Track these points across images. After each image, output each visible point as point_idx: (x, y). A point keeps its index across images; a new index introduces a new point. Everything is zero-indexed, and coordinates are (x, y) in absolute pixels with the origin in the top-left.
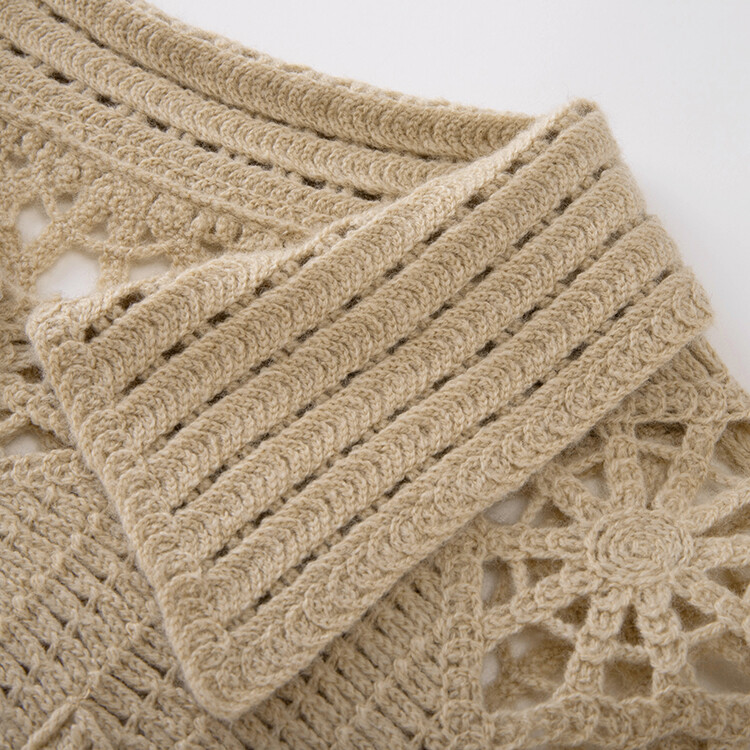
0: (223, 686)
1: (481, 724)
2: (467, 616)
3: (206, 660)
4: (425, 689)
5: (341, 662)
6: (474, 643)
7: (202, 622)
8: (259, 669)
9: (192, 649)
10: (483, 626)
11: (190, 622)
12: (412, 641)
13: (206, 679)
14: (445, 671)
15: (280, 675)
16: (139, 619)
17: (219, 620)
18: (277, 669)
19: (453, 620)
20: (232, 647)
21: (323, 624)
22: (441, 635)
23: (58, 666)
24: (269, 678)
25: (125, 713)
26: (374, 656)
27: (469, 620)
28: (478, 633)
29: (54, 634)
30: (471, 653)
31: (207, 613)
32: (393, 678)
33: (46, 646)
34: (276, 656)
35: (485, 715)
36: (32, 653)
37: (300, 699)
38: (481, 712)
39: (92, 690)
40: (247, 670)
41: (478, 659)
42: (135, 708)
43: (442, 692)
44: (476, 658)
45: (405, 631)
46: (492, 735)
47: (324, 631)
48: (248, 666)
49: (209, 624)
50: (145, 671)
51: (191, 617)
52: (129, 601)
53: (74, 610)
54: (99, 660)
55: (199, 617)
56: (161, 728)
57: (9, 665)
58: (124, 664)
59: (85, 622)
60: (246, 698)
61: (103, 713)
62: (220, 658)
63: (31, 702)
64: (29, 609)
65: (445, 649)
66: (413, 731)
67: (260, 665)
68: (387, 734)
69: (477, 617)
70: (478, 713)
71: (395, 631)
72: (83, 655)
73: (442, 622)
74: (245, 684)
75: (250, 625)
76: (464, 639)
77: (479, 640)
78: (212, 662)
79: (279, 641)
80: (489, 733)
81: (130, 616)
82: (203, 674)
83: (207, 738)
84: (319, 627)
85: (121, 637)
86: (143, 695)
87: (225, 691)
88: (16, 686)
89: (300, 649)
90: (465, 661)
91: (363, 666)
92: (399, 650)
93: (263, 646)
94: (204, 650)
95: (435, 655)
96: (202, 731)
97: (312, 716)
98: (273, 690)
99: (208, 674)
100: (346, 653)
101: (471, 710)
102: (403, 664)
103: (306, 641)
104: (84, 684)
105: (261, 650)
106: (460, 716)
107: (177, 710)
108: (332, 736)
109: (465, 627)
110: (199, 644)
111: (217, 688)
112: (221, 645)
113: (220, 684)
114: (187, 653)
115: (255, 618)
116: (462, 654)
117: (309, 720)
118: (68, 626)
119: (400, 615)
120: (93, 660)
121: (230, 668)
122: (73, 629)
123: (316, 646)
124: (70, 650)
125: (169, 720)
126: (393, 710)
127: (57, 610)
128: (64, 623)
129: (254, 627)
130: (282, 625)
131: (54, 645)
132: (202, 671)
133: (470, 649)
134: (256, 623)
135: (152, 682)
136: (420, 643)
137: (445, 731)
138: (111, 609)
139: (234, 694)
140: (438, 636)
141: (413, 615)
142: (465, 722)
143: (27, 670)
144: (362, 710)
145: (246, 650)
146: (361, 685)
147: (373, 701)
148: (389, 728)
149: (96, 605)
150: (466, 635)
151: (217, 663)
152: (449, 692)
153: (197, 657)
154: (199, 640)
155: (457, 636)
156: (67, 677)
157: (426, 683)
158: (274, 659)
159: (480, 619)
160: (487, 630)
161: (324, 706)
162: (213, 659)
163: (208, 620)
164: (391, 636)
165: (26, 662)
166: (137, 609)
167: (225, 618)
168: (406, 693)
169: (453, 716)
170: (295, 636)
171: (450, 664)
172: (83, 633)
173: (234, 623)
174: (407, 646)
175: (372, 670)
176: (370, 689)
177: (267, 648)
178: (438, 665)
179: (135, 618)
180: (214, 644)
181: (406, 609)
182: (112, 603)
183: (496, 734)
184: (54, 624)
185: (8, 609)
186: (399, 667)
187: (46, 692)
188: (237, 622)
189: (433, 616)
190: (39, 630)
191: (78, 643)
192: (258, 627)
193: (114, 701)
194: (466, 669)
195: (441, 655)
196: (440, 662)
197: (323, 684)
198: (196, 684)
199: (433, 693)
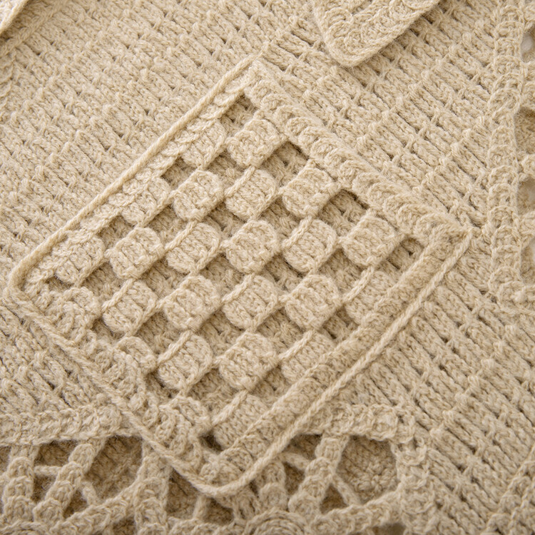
0: (348, 46)
1: (519, 69)
2: (514, 7)
3: (338, 31)
4: (483, 50)
5: (428, 36)
6: (517, 23)
7: (336, 10)
8: (372, 36)
9: (329, 25)
10: (524, 13)
11: (329, 9)
12: (476, 23)
13: (337, 42)
14: (497, 40)
15: (385, 38)
16: (298, 14)
17: (347, 8)
18: (384, 34)
19: (504, 10)
20: (355, 23)
21: (413, 6)
22: (496, 19)
23: (244, 39)
24: (378, 41)
25: (285, 64)
26: (450, 33)
27: (515, 10)
28: (521, 17)
29: (243, 22)
30: (515, 29)
31: (340, 4)
32: (462, 44)
33: (238, 29)
34: (383, 27)
35: (521, 63)
36: (229, 31)
37: (399, 57)
38: (519, 62)
39: (264, 52)
40: (364, 36)
41: (520, 33)
42: (291, 61)
43: (494, 52)
44: (519, 32)
45: (471, 18)
46: (526, 75)
47: (413, 10)
48: (365, 34)
49: (341, 10)
50: (299, 42)
51: (330, 7)
52: (293, 4)
53: (257, 9)
54: (271, 37)
55: (335, 6)
56: (308, 72)
57: (213, 38)
58: (286, 39)
59: (263, 15)
60: (362, 52)
61: (271, 65)
62: (348, 30)
63: (226, 58)
64: (228, 8)
65: (498, 27)
66: (473, 73)
67: (373, 33)
68: (455, 75)
69: (520, 7)
70: (517, 63)
71: (465, 18)
72: (260, 34)
73: (497, 11)
74: (362, 44)
75: (367, 10)
76: (511, 21)
77: (522, 22)
78: (342, 32)
79: (385, 18)
80: (524, 74)
81: (292, 13)
82: (335, 39)
83: (338, 78)
84: (411, 9)
85: (285, 24)
86: (297, 55)
87: (349, 49)
88: (218, 49)
89: (398, 22)
90: (511, 34)
91: (442, 38)
92: (466, 28)
93: (374, 22)
94: (337, 26)
95: (491, 31)
96: (334, 74)
97: (407, 66)
98: (380, 48)
99: (339, 39)
100: (431, 30)
101: (513, 61)
102: (468, 36)
103: (402, 17)
104: (260, 50)
105: (373, 24)
106: (505, 65)
107: (319, 63)
108: (419, 76)
109: (512, 14)
110: (334, 22)
111: (345, 47)
112: (348, 22)
113: (346, 45)
114: (326, 27)
115: (370, 6)
116: (508, 30)
117: (405, 68)
118: (252, 17)
119: (468, 8)
120: (266, 37)
121: (353, 36)
122: (256, 20)
123: (408, 20)
124: (252, 31)
125: (313, 68)
126: (460, 62)
127: (246, 8)
128: (249, 16)
129: (369, 11)
130: (387, 9)
131: (242, 29)
132: (335, 37)
133: (515, 27)
134: (371, 9)
135: (304, 48)
136: (480, 23)
137: (494, 73)
138: (280, 9)
139: (355, 51)
140: (493, 20)
141: (477, 8)
142: (508, 68)
143: (224, 41)
144: (439, 61)
145: (364, 24)
146: (440, 48)
147: (448, 57)
148: (457, 71)
149: (271, 6)
150: (512, 19)
151: (345, 33)
152: (499, 51)
153: (333, 30)
154: (334, 19)
155: (506, 20)
156: (249, 45)
157: (484, 46)
158: (381, 29)
159: (522, 10)
160: (527, 15)
161: (414, 60)
162: (342, 30)
163: (340, 8)
164: (462, 21)
165: (224, 37)
166: (297, 9)
167: (351, 7)
168: (470, 53)
169: (500, 64)
170: (395, 15)
171: (500, 36)
172: (261, 22)
173: (357, 10)
174: (472, 26)
175: (448, 40)
176: (446, 50)
177: (377, 23)
178: (492, 37)
179: (295, 14)
180: (344, 22)
181: (473, 5)
182: (281, 5)
183: (529, 75)
184: (244, 16)
185: (215, 8)
186: (465, 37)
187: (236, 53)
188: (359, 9)
189: (491, 9)
190: (234, 20)
191: (257, 27)
192: (372, 11)
193: (278, 58)
194: (511, 38)
195: (495, 31)
196: (494, 35)
197: (415, 48)
198: (330, 46)
199: (488, 52)
